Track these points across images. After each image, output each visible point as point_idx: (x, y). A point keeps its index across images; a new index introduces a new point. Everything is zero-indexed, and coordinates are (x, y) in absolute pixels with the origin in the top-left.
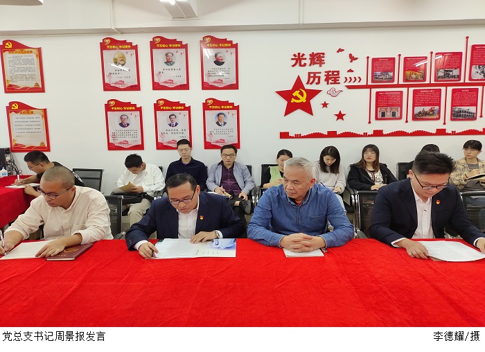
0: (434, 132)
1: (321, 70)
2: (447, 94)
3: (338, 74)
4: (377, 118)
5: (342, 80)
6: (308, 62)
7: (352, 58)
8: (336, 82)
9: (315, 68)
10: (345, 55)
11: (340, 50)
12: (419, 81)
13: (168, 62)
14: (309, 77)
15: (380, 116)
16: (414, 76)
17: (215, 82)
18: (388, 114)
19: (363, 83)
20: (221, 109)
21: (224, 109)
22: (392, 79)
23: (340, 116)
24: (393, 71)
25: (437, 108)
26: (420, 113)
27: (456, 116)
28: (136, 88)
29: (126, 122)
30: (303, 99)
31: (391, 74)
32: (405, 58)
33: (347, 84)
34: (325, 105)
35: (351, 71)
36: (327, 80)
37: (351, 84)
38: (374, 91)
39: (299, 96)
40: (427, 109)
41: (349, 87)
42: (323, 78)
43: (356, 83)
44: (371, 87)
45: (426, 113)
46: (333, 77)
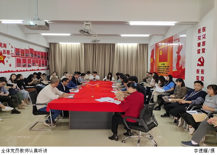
1: (6, 49)
4: (17, 66)
5: (10, 54)
6: (3, 46)
7: (12, 47)
9: (4, 49)
10: (11, 45)
11: (9, 44)
14: (4, 51)
16: (22, 55)
18: (19, 65)
19: (14, 55)
22: (19, 55)
23: (10, 65)
24: (19, 52)
30: (2, 59)
32: (21, 49)
34: (7, 61)
35: (12, 51)
36: (7, 53)
38: (16, 58)
39: (2, 58)
41: (12, 56)
42: (6, 52)
44: (16, 57)
45: (25, 65)
46: (8, 52)
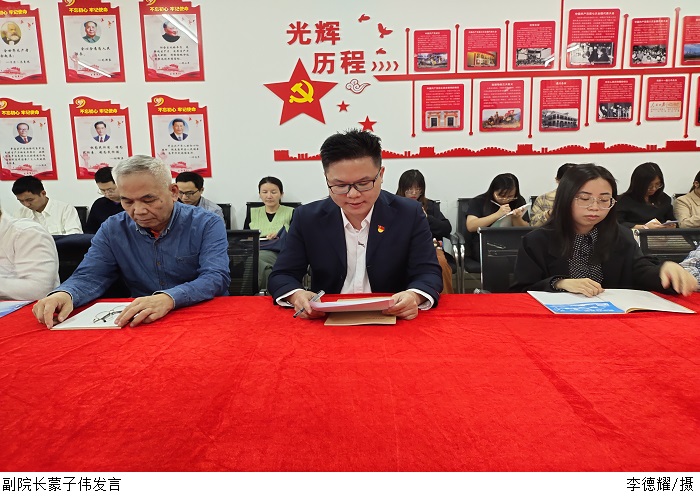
0: (515, 150)
1: (336, 49)
2: (532, 88)
3: (362, 57)
4: (424, 129)
5: (368, 66)
6: (314, 36)
7: (384, 32)
8: (359, 69)
9: (326, 47)
10: (371, 27)
11: (364, 18)
12: (489, 68)
13: (89, 37)
14: (317, 61)
15: (429, 125)
16: (480, 60)
17: (165, 69)
18: (442, 122)
19: (402, 71)
20: (177, 113)
21: (182, 113)
22: (446, 65)
24: (447, 51)
25: (517, 111)
26: (491, 119)
27: (547, 124)
28: (40, 79)
29: (26, 135)
30: (308, 98)
31: (444, 57)
32: (466, 31)
33: (377, 73)
34: (343, 107)
35: (381, 51)
36: (345, 66)
37: (383, 73)
38: (420, 84)
39: (302, 92)
40: (502, 112)
41: (380, 78)
42: (338, 63)
43: (391, 72)
44: (414, 78)
45: (500, 120)
46: (354, 62)
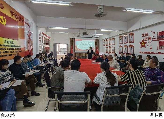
6: (145, 35)
7: (154, 33)
14: (145, 39)
15: (160, 48)
17: (131, 41)
18: (163, 48)
23: (151, 48)
28: (122, 43)
30: (144, 44)
31: (163, 36)
33: (153, 40)
34: (148, 45)
36: (149, 39)
37: (154, 40)
38: (159, 41)
39: (143, 44)
43: (155, 39)
